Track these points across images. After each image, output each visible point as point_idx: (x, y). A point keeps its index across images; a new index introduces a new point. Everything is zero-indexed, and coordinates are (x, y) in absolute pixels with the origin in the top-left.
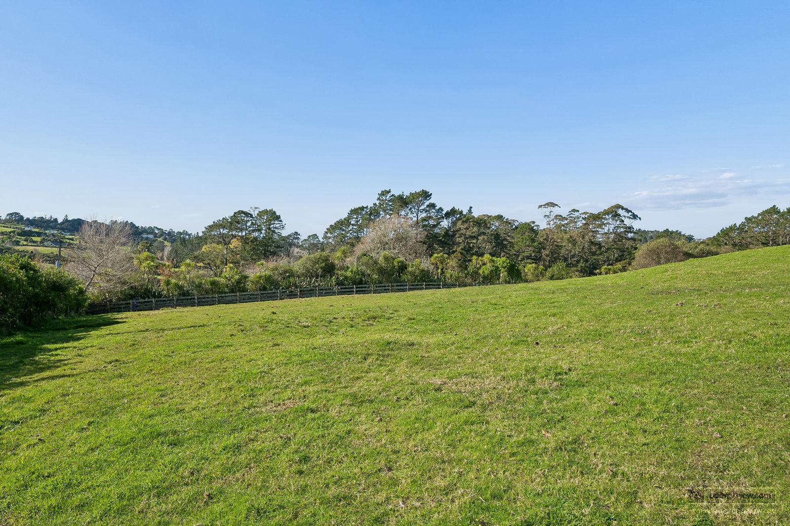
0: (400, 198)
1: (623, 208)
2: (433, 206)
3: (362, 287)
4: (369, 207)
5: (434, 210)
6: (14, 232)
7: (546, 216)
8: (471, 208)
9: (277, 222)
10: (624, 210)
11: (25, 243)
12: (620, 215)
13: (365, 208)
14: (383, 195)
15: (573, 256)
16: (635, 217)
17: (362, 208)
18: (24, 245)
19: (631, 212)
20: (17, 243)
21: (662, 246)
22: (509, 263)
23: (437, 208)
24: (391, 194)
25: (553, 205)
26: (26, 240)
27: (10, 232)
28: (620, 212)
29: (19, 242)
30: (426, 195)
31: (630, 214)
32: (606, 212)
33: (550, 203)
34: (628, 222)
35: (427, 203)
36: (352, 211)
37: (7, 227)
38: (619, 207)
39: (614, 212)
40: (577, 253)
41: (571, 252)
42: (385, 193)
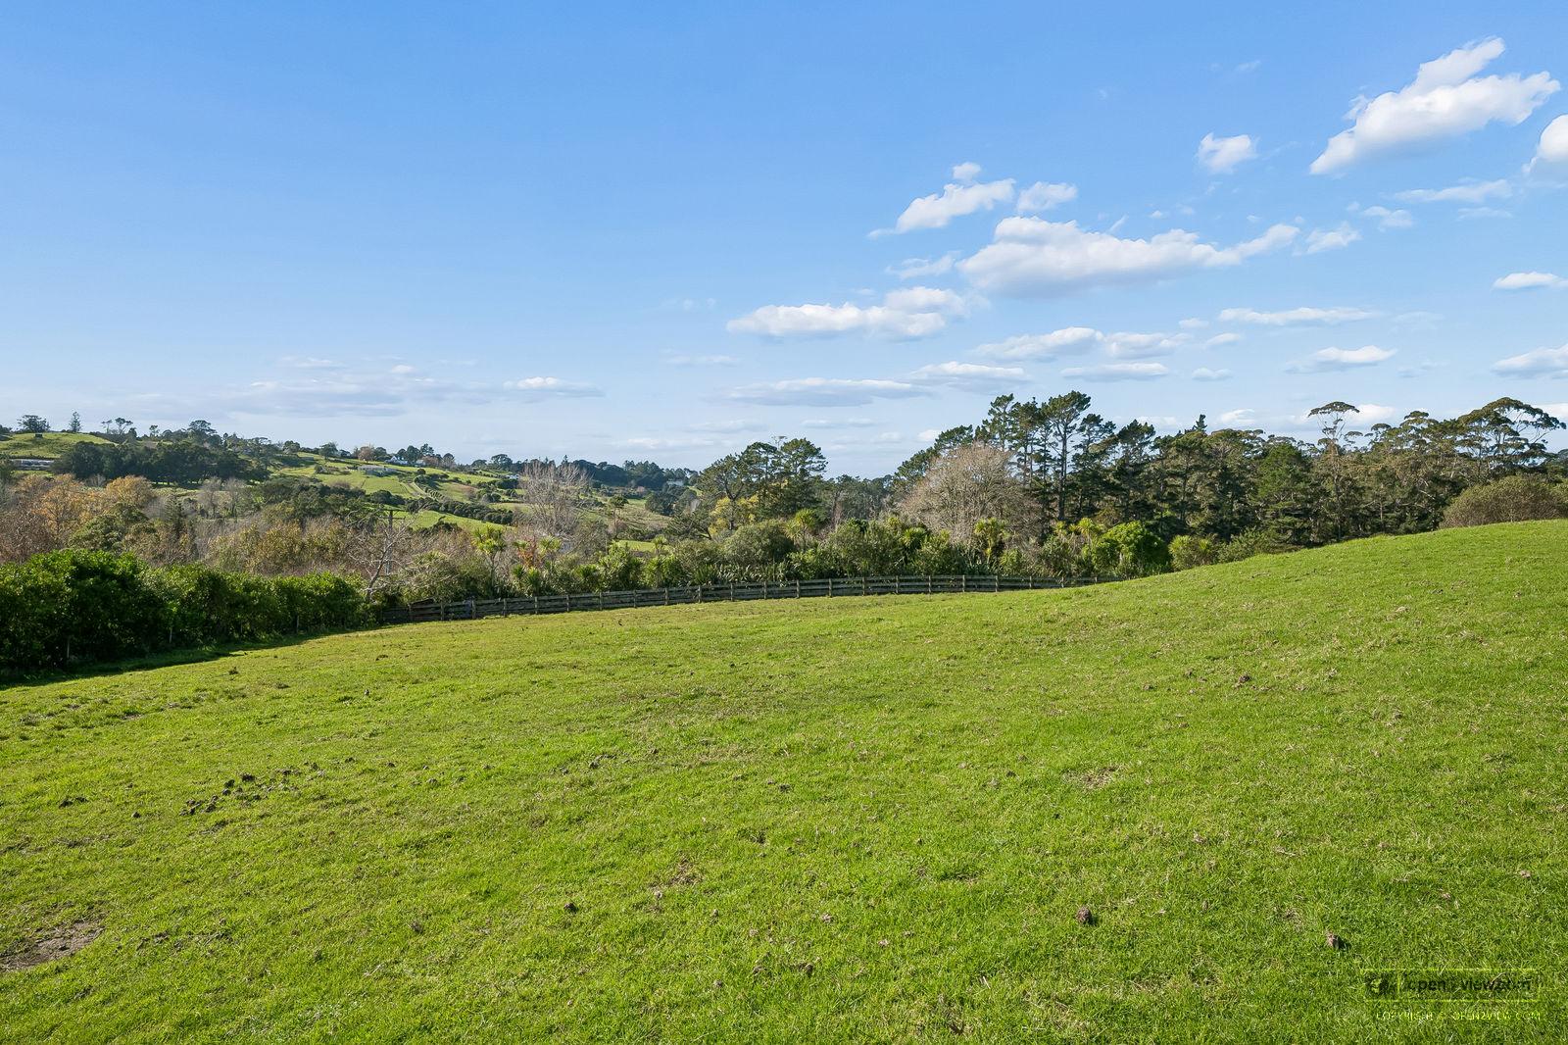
0: (1030, 409)
1: (1518, 405)
2: (1094, 420)
3: (910, 581)
4: (974, 428)
5: (1097, 428)
6: (494, 482)
7: (1326, 429)
8: (1202, 417)
9: (815, 459)
10: (1522, 410)
11: (506, 498)
12: (1508, 421)
13: (967, 429)
14: (999, 404)
15: (1390, 509)
16: (1549, 422)
17: (961, 430)
18: (505, 502)
19: (1540, 412)
20: (497, 499)
21: (1507, 493)
22: (1142, 533)
23: (1103, 423)
24: (1015, 401)
25: (1343, 407)
26: (508, 494)
27: (490, 483)
28: (1513, 414)
29: (499, 497)
30: (1080, 401)
31: (1538, 416)
32: (1476, 416)
33: (1337, 403)
34: (1531, 435)
35: (1084, 414)
36: (943, 435)
37: (488, 476)
38: (1508, 403)
39: (1494, 416)
40: (1398, 501)
41: (1384, 499)
42: (1003, 400)
